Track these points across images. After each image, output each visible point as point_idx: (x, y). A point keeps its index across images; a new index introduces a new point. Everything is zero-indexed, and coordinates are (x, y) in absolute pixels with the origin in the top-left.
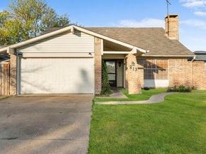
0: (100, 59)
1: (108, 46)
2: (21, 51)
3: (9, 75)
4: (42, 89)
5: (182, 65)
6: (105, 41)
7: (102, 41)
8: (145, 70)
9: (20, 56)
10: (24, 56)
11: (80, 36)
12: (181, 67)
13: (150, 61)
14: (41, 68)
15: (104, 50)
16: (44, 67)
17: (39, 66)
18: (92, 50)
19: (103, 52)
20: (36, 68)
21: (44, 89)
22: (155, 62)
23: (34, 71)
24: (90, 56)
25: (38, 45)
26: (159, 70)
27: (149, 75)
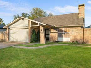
5: (77, 30)
7: (31, 22)
8: (58, 33)
11: (24, 20)
12: (77, 31)
13: (61, 29)
18: (27, 25)
19: (31, 26)
22: (63, 29)
24: (27, 28)
26: (65, 32)
27: (60, 35)
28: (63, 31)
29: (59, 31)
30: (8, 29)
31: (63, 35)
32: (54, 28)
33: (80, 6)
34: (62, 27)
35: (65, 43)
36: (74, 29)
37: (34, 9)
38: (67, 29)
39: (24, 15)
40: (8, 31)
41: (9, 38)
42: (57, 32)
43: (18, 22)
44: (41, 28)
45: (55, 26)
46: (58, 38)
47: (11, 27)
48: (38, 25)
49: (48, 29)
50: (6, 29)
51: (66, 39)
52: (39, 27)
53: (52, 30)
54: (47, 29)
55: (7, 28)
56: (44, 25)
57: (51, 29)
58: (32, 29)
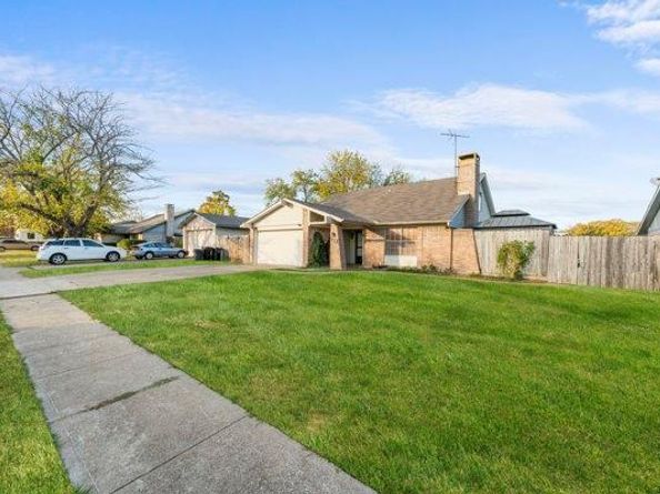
1: (315, 217)
5: (436, 235)
6: (312, 213)
7: (309, 212)
8: (386, 243)
12: (435, 238)
13: (394, 230)
18: (302, 222)
19: (310, 223)
22: (398, 231)
26: (405, 242)
27: (391, 249)
28: (398, 237)
29: (387, 237)
30: (252, 231)
31: (400, 248)
32: (374, 228)
33: (462, 158)
34: (403, 226)
35: (404, 270)
36: (428, 232)
37: (334, 157)
38: (411, 230)
39: (301, 179)
40: (252, 237)
41: (254, 254)
42: (382, 238)
43: (274, 214)
44: (334, 229)
45: (377, 223)
46: (387, 257)
47: (259, 225)
48: (325, 222)
49: (359, 232)
50: (247, 230)
51: (406, 260)
52: (329, 225)
53: (369, 235)
54: (353, 233)
55: (249, 227)
56: (340, 220)
57: (368, 231)
58: (313, 232)
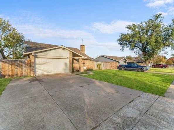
0: (71, 59)
2: (37, 54)
3: (30, 66)
4: (47, 72)
7: (72, 53)
9: (36, 56)
10: (38, 57)
11: (64, 50)
14: (47, 63)
15: (73, 56)
16: (48, 62)
17: (46, 62)
18: (69, 56)
20: (44, 62)
21: (48, 72)
23: (43, 64)
24: (67, 58)
25: (46, 52)
